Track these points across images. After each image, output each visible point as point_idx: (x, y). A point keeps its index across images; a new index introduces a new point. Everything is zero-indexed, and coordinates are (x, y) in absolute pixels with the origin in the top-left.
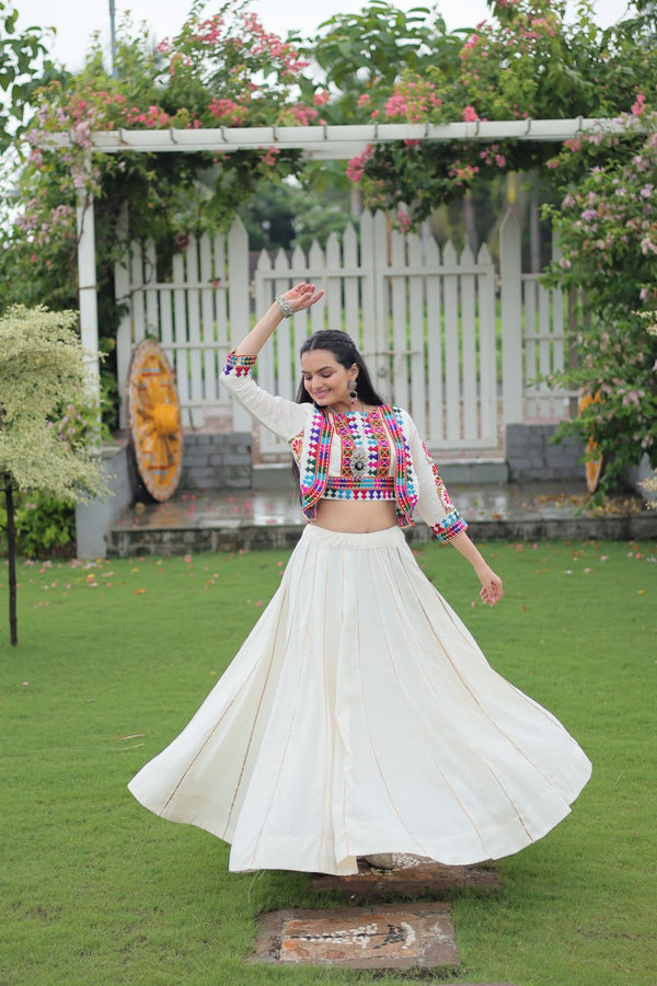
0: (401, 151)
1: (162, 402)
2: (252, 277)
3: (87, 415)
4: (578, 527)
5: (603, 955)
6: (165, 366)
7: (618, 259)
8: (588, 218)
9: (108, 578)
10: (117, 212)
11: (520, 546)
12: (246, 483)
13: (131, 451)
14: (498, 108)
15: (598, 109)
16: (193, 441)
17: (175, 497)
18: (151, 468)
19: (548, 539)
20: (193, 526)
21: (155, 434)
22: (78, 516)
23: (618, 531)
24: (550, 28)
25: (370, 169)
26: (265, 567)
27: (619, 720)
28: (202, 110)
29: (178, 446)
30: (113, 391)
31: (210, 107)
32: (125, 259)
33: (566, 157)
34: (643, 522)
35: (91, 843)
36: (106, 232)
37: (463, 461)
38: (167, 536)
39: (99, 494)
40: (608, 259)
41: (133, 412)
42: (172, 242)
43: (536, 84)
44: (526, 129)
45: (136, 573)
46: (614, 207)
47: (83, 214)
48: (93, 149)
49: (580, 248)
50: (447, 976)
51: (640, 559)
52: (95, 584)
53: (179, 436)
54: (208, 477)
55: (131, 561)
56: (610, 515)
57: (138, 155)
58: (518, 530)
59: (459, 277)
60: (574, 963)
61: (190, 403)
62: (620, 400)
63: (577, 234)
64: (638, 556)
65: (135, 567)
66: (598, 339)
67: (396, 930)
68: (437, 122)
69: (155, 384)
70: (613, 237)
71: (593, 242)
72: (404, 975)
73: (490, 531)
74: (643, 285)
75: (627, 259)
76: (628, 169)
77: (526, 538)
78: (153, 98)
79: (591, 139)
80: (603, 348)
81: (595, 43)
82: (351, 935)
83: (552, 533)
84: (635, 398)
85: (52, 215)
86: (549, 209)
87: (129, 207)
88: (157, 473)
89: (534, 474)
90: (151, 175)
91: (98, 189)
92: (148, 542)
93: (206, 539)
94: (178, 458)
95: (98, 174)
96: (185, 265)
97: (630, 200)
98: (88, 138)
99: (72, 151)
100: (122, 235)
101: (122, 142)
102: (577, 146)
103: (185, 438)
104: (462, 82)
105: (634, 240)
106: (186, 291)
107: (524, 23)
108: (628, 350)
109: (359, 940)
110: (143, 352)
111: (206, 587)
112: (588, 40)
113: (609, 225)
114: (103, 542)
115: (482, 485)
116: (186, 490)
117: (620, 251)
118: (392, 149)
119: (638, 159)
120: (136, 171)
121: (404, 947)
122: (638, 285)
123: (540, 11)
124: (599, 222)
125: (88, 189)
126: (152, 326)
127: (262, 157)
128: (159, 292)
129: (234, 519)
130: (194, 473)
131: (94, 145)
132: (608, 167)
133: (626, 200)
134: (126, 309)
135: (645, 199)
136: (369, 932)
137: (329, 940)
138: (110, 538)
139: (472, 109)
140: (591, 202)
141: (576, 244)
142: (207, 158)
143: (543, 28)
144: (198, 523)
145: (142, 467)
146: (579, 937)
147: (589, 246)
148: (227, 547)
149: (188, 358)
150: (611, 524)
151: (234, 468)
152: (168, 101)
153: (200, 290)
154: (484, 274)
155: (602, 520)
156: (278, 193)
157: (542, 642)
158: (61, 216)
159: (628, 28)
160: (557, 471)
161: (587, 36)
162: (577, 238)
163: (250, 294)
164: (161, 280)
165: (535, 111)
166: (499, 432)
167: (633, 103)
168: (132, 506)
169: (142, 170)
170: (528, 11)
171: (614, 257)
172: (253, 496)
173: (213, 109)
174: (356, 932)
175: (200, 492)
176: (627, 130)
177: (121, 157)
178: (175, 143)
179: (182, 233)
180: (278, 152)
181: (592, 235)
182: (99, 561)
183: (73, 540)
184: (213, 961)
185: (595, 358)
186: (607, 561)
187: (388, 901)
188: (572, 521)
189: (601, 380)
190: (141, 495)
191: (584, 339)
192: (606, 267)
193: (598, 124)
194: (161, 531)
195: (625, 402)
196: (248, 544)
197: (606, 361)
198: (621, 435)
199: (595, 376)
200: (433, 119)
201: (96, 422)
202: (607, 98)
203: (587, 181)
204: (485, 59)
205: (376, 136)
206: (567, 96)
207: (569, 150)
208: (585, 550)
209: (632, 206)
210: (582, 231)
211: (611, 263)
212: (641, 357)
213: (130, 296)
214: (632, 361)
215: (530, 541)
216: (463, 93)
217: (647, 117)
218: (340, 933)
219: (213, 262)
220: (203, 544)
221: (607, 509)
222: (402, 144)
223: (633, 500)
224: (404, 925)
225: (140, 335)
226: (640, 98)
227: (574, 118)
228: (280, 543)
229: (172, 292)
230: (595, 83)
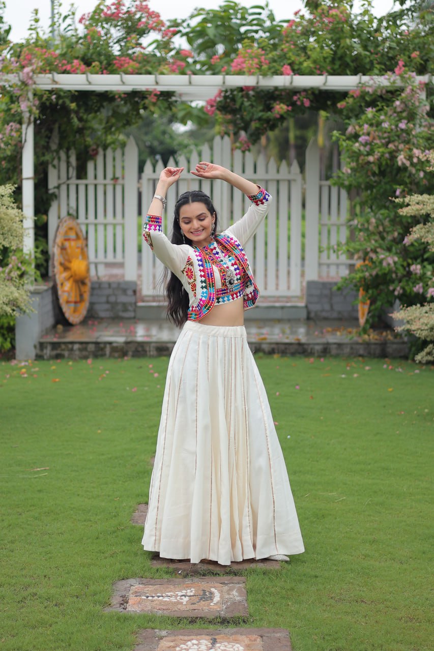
0: (240, 94)
1: (77, 258)
2: (140, 178)
3: (25, 263)
4: (352, 348)
5: (347, 613)
6: (80, 234)
7: (382, 169)
8: (363, 142)
9: (35, 372)
10: (51, 131)
11: (312, 359)
12: (132, 314)
13: (54, 290)
14: (306, 68)
15: (373, 70)
16: (97, 286)
17: (84, 322)
18: (68, 302)
19: (331, 356)
20: (94, 340)
21: (71, 280)
22: (17, 331)
23: (378, 352)
24: (342, 15)
25: (220, 106)
26: (141, 367)
27: (369, 467)
28: (109, 64)
29: (87, 289)
30: (45, 250)
31: (114, 62)
32: (56, 162)
33: (350, 100)
34: (395, 346)
35: (5, 534)
36: (43, 143)
37: (277, 304)
38: (76, 347)
39: (27, 311)
40: (376, 169)
41: (56, 263)
42: (87, 152)
43: (332, 52)
44: (323, 81)
45: (54, 370)
46: (380, 134)
47: (27, 129)
48: (34, 86)
49: (357, 161)
50: (239, 624)
51: (392, 369)
52: (26, 375)
53: (87, 281)
54: (107, 310)
55: (51, 362)
56: (373, 341)
57: (65, 92)
58: (311, 349)
59: (278, 181)
60: (327, 617)
61: (96, 261)
62: (381, 262)
63: (355, 152)
64: (390, 367)
65: (54, 366)
66: (368, 221)
67: (207, 593)
68: (264, 75)
69: (72, 246)
70: (379, 154)
71: (366, 157)
72: (210, 622)
73: (292, 348)
74: (398, 187)
75: (388, 170)
76: (391, 109)
77: (316, 355)
78: (77, 55)
79: (368, 89)
80: (371, 228)
81: (373, 27)
82: (177, 595)
83: (334, 351)
84: (390, 261)
85: (6, 129)
86: (337, 135)
87: (59, 128)
88: (72, 305)
89: (324, 314)
90: (73, 106)
91: (36, 112)
92: (63, 350)
93: (103, 349)
94: (87, 296)
95: (37, 103)
96: (95, 169)
97: (392, 130)
98: (31, 78)
99: (20, 87)
100: (54, 147)
101: (55, 82)
102: (358, 93)
103: (92, 283)
104: (282, 50)
105: (393, 156)
106: (96, 186)
107: (325, 12)
108: (387, 229)
109: (182, 599)
110: (65, 225)
111: (100, 379)
112: (368, 25)
113: (377, 146)
114: (33, 349)
115: (289, 320)
116: (91, 317)
117: (384, 163)
118: (235, 93)
119: (398, 103)
120: (64, 103)
121: (212, 604)
122: (395, 186)
123: (336, 5)
124: (370, 144)
125: (30, 111)
126: (72, 208)
127: (148, 96)
128: (77, 186)
129: (122, 336)
130: (97, 307)
131: (35, 83)
132: (378, 108)
133: (389, 130)
134: (55, 196)
135: (402, 130)
136: (188, 594)
137: (161, 598)
138: (38, 346)
139: (289, 67)
140: (365, 131)
141: (355, 159)
142: (111, 95)
143: (336, 15)
144: (98, 338)
145: (62, 301)
146: (332, 602)
147: (363, 160)
148: (116, 355)
149: (96, 230)
150: (373, 347)
151: (124, 304)
152: (86, 58)
153: (105, 185)
154: (295, 180)
155: (367, 344)
156: (167, 136)
157: (322, 418)
158: (12, 130)
159: (394, 18)
160: (339, 312)
161: (367, 22)
162: (355, 155)
163: (139, 189)
164: (79, 177)
165: (331, 71)
166: (302, 286)
167: (396, 67)
168: (54, 327)
169: (68, 102)
170: (328, 4)
171: (379, 168)
172: (136, 323)
173: (116, 63)
174: (180, 594)
175: (101, 320)
176: (391, 83)
177: (54, 93)
178: (90, 83)
179: (94, 147)
180: (159, 93)
181: (365, 153)
182: (30, 361)
183: (13, 347)
184: (81, 609)
185: (366, 234)
186: (369, 370)
187: (204, 575)
188: (347, 344)
189: (369, 250)
190: (61, 320)
191: (358, 222)
192: (374, 174)
193: (372, 79)
194: (72, 343)
195: (384, 264)
196: (130, 353)
197: (373, 237)
198: (382, 287)
199: (364, 247)
200: (261, 73)
201: (31, 269)
202: (379, 63)
203: (363, 117)
204: (299, 35)
205: (224, 83)
206: (353, 61)
207: (353, 96)
208: (355, 363)
209: (393, 134)
210: (359, 150)
211: (377, 172)
212: (396, 234)
213: (58, 187)
214: (389, 238)
215: (319, 357)
216: (284, 57)
217: (405, 75)
218: (169, 594)
219: (114, 166)
220: (100, 353)
221: (371, 337)
222: (241, 89)
223: (389, 332)
224: (213, 590)
225: (64, 213)
226: (401, 63)
227: (356, 74)
228: (152, 353)
229: (86, 186)
230: (371, 53)
